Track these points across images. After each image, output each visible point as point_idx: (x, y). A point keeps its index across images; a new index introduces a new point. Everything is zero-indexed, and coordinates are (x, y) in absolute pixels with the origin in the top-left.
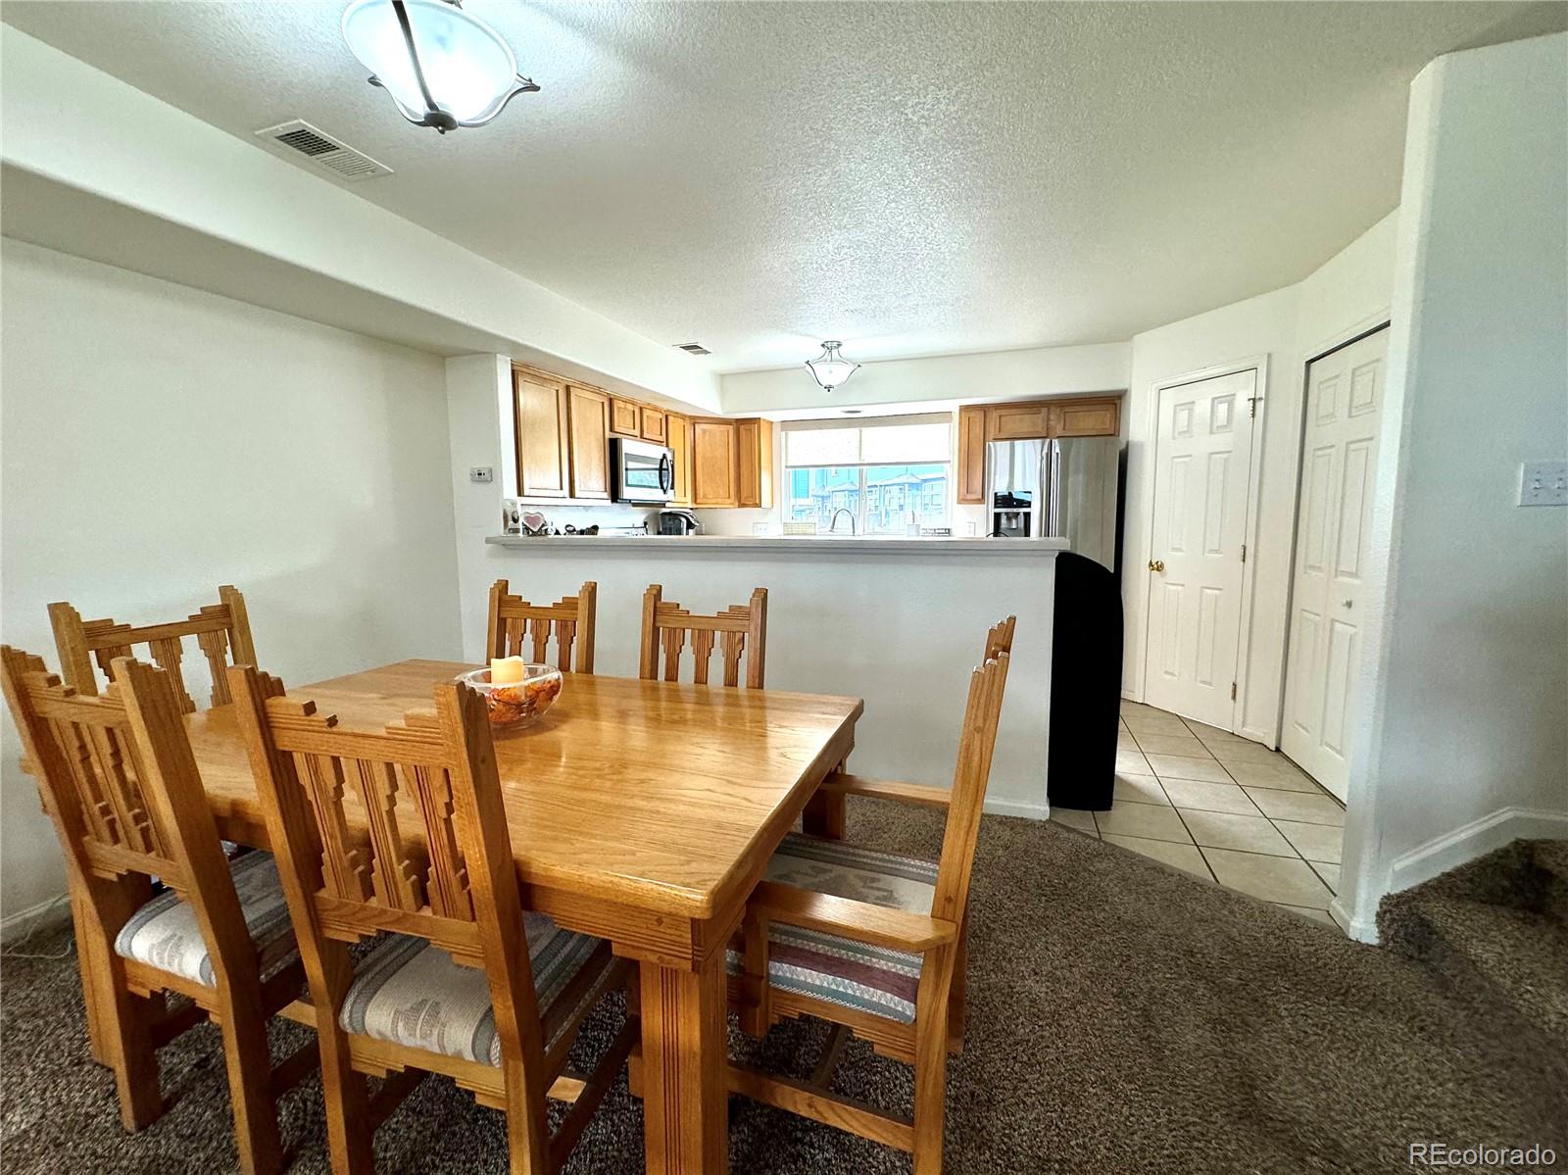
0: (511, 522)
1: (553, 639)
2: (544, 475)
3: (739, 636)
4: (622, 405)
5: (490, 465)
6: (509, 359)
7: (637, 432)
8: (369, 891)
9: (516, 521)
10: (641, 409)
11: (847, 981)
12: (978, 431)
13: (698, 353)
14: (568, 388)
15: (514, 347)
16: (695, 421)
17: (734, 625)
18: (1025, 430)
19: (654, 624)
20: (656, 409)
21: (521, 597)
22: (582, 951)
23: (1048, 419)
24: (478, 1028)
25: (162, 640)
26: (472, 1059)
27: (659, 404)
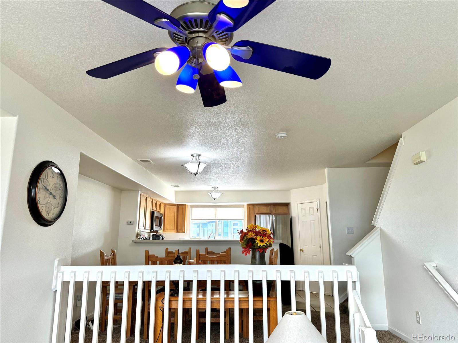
4: (154, 201)
5: (134, 220)
6: (140, 192)
7: (156, 209)
9: (140, 236)
10: (157, 202)
12: (252, 211)
13: (176, 187)
14: (147, 198)
16: (165, 204)
18: (265, 211)
23: (271, 209)
27: (160, 200)
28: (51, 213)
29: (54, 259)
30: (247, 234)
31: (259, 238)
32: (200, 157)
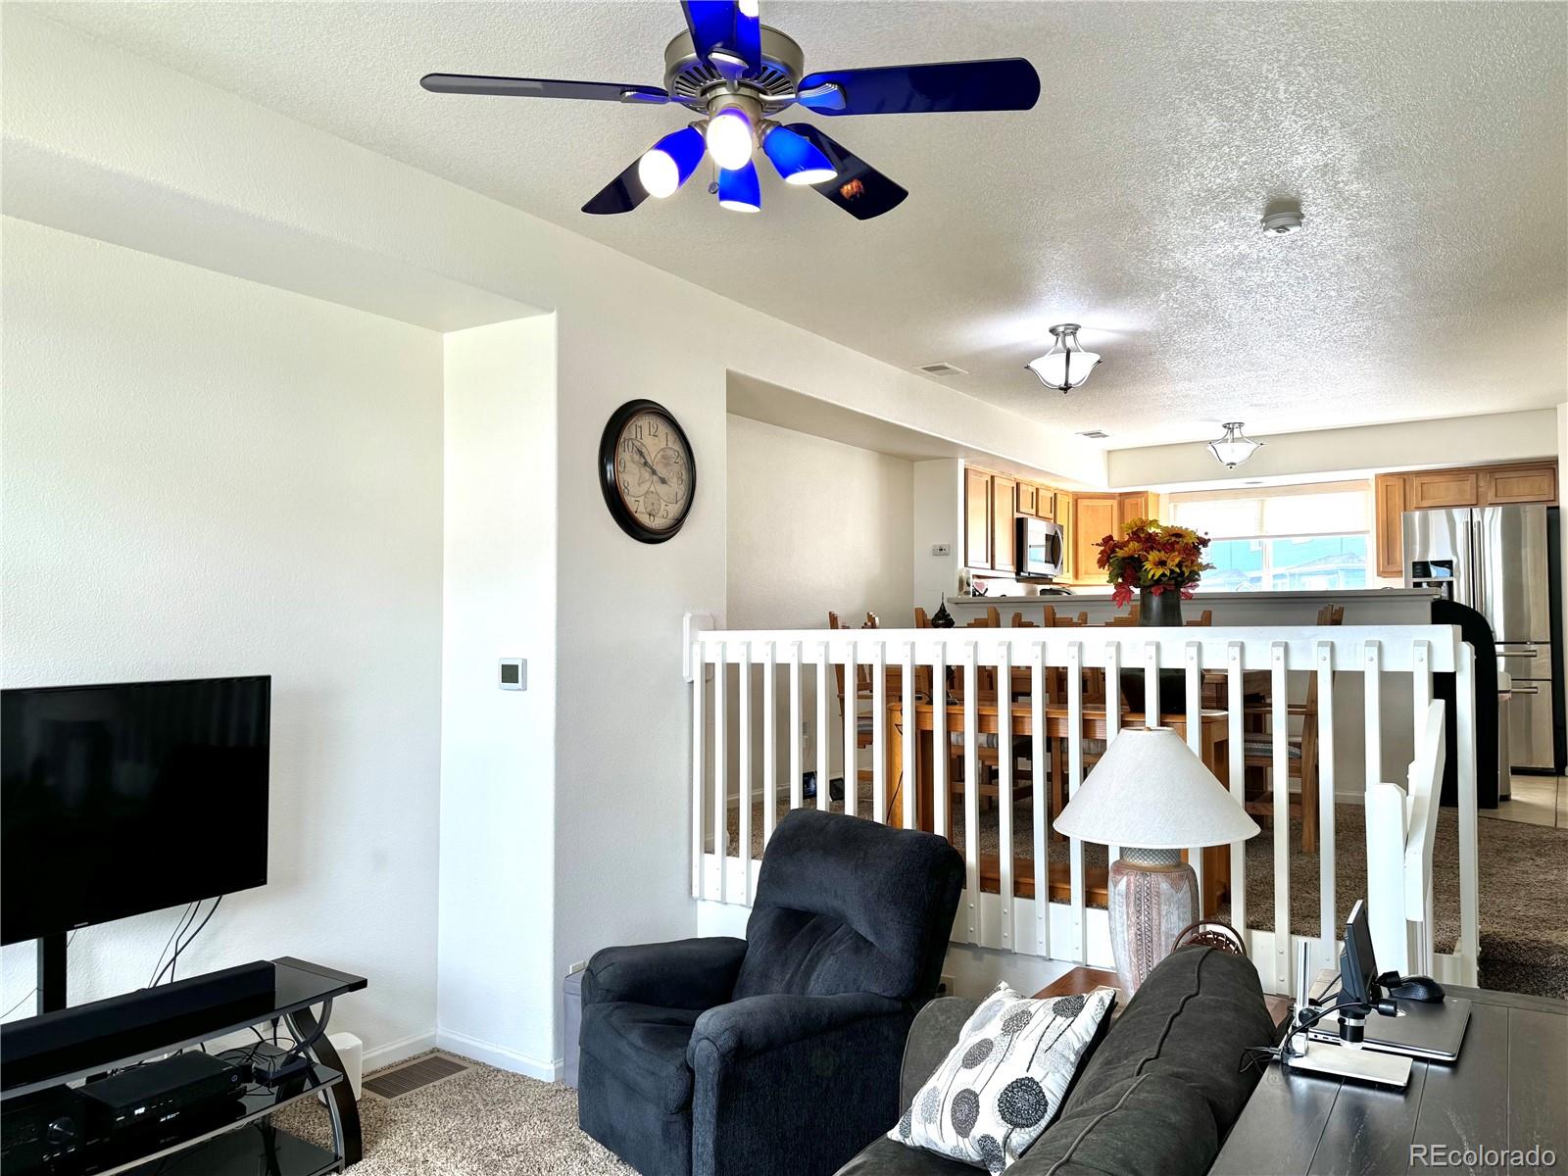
0: (965, 586)
4: (1024, 488)
5: (949, 542)
6: (964, 461)
7: (1033, 511)
9: (968, 585)
10: (1037, 490)
12: (1397, 498)
13: (1096, 438)
14: (992, 477)
18: (1452, 498)
20: (1048, 489)
23: (1477, 487)
27: (1052, 484)
28: (660, 514)
29: (683, 615)
30: (1122, 545)
31: (1154, 556)
32: (1078, 333)
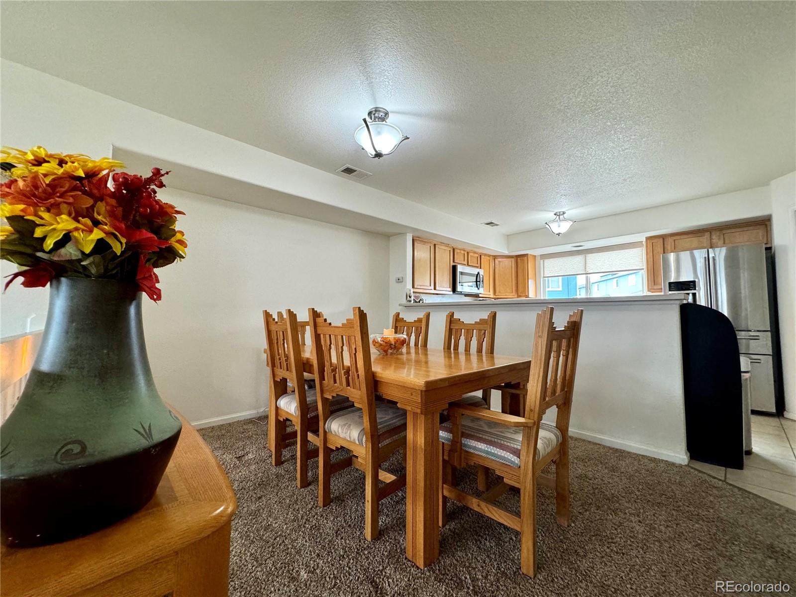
0: (408, 297)
1: (413, 334)
2: (424, 281)
3: (483, 331)
4: (459, 251)
5: (403, 276)
6: (411, 235)
7: (466, 262)
8: (335, 382)
9: (410, 297)
10: (468, 253)
11: (492, 447)
12: (659, 248)
13: (492, 226)
14: (435, 245)
15: (414, 230)
16: (495, 257)
17: (481, 327)
18: (694, 246)
19: (450, 327)
20: (475, 253)
21: (403, 318)
22: (398, 423)
23: (711, 238)
24: (360, 432)
25: (302, 326)
26: (358, 443)
27: (477, 250)
